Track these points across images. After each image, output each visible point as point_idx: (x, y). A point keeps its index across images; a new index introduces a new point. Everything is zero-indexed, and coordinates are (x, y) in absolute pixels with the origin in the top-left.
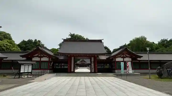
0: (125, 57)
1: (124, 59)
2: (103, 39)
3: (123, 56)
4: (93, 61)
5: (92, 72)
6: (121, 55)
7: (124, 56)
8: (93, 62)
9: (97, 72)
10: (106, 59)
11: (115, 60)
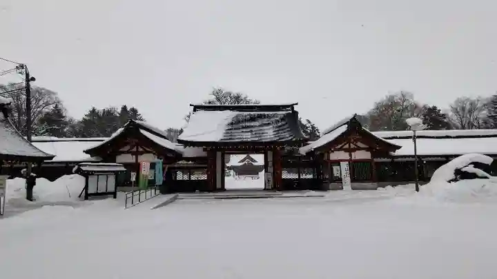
0: (354, 150)
1: (353, 154)
2: (297, 104)
3: (350, 146)
5: (268, 188)
6: (343, 146)
8: (270, 164)
11: (329, 156)
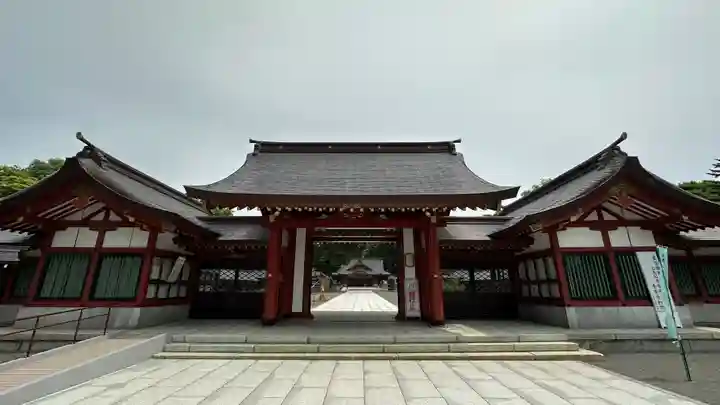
0: (614, 226)
1: (611, 234)
2: (459, 141)
3: (600, 216)
4: (412, 251)
5: (409, 314)
6: (585, 216)
7: (607, 217)
8: (409, 260)
9: (440, 315)
10: (488, 239)
11: (554, 240)
